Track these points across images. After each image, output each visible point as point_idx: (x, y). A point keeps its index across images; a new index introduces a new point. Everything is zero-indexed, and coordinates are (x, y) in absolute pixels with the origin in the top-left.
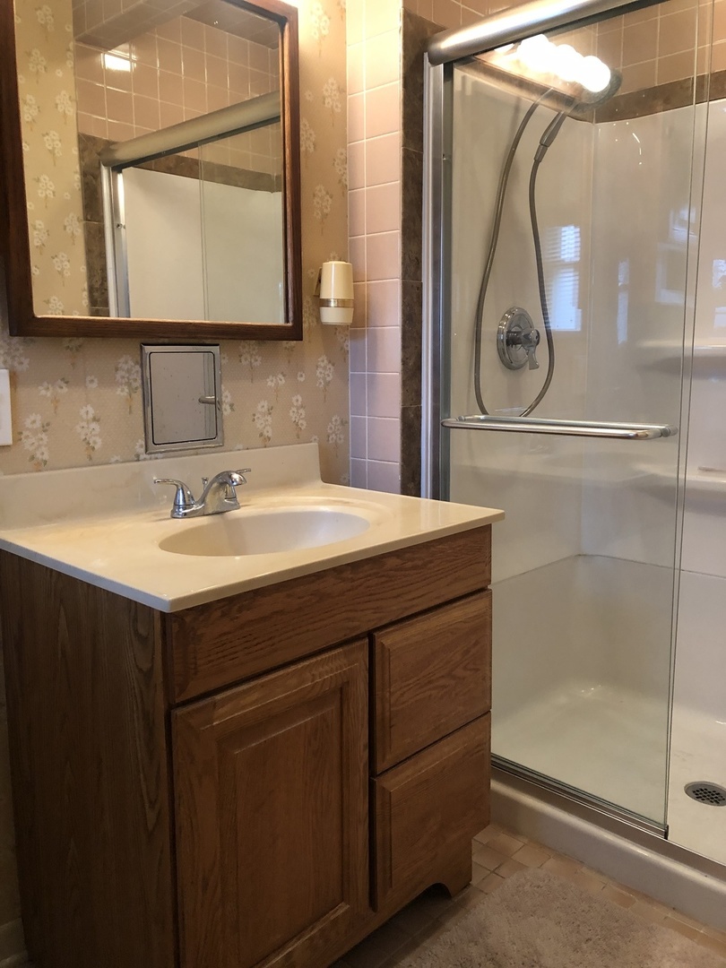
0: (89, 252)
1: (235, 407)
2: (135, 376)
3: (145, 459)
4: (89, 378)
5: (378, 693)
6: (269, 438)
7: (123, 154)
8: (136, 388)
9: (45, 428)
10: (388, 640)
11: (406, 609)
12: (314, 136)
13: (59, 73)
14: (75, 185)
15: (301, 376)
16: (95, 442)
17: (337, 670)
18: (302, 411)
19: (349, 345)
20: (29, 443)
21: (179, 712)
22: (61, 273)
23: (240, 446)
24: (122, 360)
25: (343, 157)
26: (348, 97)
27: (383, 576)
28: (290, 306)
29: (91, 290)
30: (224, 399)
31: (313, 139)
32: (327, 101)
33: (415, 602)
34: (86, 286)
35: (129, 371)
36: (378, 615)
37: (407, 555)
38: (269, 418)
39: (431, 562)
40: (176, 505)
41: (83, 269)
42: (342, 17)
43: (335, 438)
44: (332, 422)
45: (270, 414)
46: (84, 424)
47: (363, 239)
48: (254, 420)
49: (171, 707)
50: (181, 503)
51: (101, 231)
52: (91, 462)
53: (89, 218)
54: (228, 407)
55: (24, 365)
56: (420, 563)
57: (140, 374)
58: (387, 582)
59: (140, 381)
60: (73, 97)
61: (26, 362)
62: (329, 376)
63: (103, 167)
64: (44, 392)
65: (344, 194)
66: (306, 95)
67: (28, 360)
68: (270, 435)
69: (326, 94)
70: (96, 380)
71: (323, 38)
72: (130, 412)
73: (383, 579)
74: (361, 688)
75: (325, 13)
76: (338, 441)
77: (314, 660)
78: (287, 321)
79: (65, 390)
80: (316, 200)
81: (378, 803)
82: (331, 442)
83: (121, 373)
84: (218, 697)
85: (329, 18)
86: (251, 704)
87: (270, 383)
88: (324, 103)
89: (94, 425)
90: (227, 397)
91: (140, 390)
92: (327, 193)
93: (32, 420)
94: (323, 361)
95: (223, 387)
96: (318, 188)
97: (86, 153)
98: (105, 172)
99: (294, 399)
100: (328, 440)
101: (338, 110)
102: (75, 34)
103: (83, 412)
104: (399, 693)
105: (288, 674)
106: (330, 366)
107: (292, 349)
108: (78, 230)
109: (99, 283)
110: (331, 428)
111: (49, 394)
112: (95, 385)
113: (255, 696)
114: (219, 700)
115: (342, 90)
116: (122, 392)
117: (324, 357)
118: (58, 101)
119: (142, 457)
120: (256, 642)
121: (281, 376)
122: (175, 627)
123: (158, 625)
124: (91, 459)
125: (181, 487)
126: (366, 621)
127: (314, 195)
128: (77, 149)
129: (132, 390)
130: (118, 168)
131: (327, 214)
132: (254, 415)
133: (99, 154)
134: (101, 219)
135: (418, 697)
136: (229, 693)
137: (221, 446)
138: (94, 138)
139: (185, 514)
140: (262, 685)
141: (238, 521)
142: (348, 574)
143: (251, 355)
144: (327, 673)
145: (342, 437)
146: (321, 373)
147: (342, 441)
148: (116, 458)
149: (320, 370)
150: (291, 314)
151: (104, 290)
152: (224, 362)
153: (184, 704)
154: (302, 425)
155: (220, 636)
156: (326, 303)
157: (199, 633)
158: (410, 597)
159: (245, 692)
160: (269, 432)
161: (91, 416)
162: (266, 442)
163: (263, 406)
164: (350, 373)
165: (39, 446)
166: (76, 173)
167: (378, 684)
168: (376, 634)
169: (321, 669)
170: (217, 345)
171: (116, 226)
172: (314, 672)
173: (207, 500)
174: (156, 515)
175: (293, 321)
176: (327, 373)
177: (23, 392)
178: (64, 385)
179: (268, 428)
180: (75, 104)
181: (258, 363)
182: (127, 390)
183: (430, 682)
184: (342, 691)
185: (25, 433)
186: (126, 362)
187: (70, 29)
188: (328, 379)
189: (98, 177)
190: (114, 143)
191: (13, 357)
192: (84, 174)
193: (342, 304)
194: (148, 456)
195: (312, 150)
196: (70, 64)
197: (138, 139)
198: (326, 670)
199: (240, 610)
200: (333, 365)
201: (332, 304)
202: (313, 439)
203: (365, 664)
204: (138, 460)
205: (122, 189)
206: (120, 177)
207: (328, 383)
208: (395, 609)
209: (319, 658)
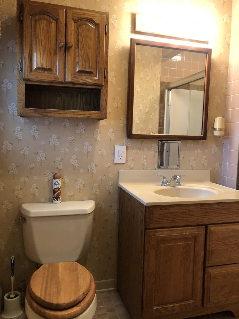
0: (160, 112)
1: (184, 158)
2: (156, 148)
3: (157, 170)
4: (145, 149)
5: (208, 243)
6: (194, 168)
7: (172, 86)
8: (157, 151)
9: (133, 160)
10: (212, 228)
11: (220, 221)
12: (216, 82)
13: (157, 67)
14: (158, 95)
15: (206, 150)
16: (145, 164)
17: (194, 232)
18: (206, 160)
19: (224, 141)
20: (129, 163)
21: (147, 231)
22: (152, 119)
23: (185, 169)
24: (153, 144)
25: (226, 87)
26: (229, 69)
27: (211, 209)
28: (203, 130)
29: (159, 123)
30: (181, 155)
31: (215, 83)
32: (221, 71)
33: (223, 219)
34: (158, 122)
35: (155, 147)
36: (209, 220)
37: (221, 205)
38: (195, 162)
39: (230, 208)
40: (163, 182)
41: (158, 118)
42: (228, 47)
43: (217, 169)
44: (216, 164)
45: (195, 160)
46: (142, 160)
47: (230, 110)
48: (190, 162)
49: (146, 229)
50: (164, 182)
51: (164, 107)
52: (143, 169)
53: (161, 103)
54: (182, 158)
55: (130, 145)
56: (226, 208)
57: (158, 148)
58: (213, 211)
59: (158, 150)
60: (160, 72)
61: (130, 144)
62: (216, 150)
63: (166, 90)
64: (134, 151)
65: (225, 98)
66: (214, 71)
67: (131, 144)
68: (194, 166)
69: (221, 69)
70: (146, 149)
71: (221, 54)
72: (154, 157)
73: (212, 210)
74: (202, 240)
75: (223, 47)
76: (218, 170)
77: (187, 228)
78: (202, 135)
79: (139, 151)
80: (215, 100)
81: (206, 276)
82: (215, 170)
83: (153, 148)
84: (158, 230)
85: (224, 48)
86: (167, 234)
87: (196, 151)
88: (220, 72)
89: (145, 160)
90: (182, 155)
91: (158, 152)
92: (219, 97)
93: (130, 158)
94: (214, 146)
95: (181, 152)
96: (216, 96)
97: (162, 86)
98: (166, 91)
99: (203, 157)
100: (214, 170)
101: (225, 74)
102: (162, 56)
103: (142, 157)
104: (215, 245)
105: (178, 229)
106: (217, 147)
107: (204, 142)
108: (158, 107)
109: (162, 121)
110: (216, 166)
111: (135, 152)
112: (146, 150)
113: (167, 233)
114: (158, 231)
115: (227, 67)
116: (153, 152)
117: (215, 145)
118: (156, 74)
119: (156, 169)
120: (169, 218)
121: (199, 150)
122: (148, 210)
123: (144, 208)
124: (143, 168)
125: (165, 178)
126: (205, 221)
127: (215, 99)
128: (160, 86)
129: (156, 152)
130: (170, 89)
131: (219, 104)
132: (190, 160)
133: (165, 86)
134: (164, 104)
135: (222, 248)
136: (161, 230)
137: (179, 169)
138: (164, 82)
139: (165, 185)
140: (170, 230)
141: (179, 189)
142: (199, 206)
143: (191, 144)
144: (190, 232)
145: (220, 169)
146: (213, 149)
147: (219, 170)
148: (150, 169)
149: (213, 148)
150: (203, 133)
151: (163, 123)
152: (182, 145)
153: (149, 229)
154: (205, 164)
155: (159, 214)
156: (215, 129)
157: (154, 212)
158: (222, 217)
159: (165, 230)
160: (194, 165)
161: (144, 158)
162: (193, 168)
163: (193, 158)
164: (224, 150)
165: (131, 164)
166: (159, 92)
167: (208, 240)
168: (208, 226)
169: (189, 231)
170: (180, 141)
171: (168, 105)
172: (186, 231)
173: (171, 182)
174: (157, 184)
175: (204, 135)
176: (215, 149)
177: (129, 151)
178: (138, 150)
179: (194, 164)
180: (160, 74)
181: (192, 146)
182: (154, 152)
183: (227, 245)
184: (195, 238)
185: (129, 161)
186: (154, 145)
187: (161, 55)
188: (216, 151)
189: (164, 92)
190: (170, 83)
191: (128, 143)
192: (161, 92)
193: (220, 130)
194: (158, 169)
195: (215, 86)
196: (160, 64)
197: (177, 81)
198: (190, 231)
199: (165, 209)
200: (218, 147)
201: (217, 130)
202: (209, 169)
203: (204, 233)
204: (155, 170)
205: (171, 95)
206: (170, 92)
207: (215, 153)
208: (215, 220)
209: (188, 228)
